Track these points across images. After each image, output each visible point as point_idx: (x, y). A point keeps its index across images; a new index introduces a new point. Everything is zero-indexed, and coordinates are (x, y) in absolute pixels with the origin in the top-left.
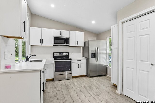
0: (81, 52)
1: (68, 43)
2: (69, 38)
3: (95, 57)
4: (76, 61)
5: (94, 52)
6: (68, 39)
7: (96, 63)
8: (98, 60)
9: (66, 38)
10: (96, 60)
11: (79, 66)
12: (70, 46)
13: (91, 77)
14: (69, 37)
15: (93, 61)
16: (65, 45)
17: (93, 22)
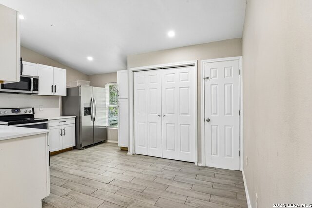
0: (58, 107)
1: (36, 88)
2: (38, 79)
3: (90, 114)
4: (56, 123)
5: (88, 106)
6: (36, 81)
7: (91, 124)
8: (94, 119)
9: (32, 79)
10: (92, 119)
11: (63, 133)
12: (39, 94)
13: (83, 147)
14: (39, 77)
15: (86, 121)
16: (28, 92)
17: (90, 59)
